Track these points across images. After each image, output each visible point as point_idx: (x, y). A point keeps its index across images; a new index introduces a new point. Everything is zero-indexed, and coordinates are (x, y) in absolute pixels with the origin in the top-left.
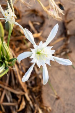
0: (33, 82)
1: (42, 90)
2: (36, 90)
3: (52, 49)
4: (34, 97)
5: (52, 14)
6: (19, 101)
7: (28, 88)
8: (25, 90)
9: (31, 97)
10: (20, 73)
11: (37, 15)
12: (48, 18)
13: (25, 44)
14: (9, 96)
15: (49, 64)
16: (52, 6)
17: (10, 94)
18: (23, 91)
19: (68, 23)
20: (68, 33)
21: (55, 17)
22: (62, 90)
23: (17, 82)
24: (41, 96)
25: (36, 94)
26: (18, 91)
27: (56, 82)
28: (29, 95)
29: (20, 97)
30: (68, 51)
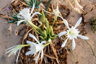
0: (61, 52)
1: (67, 57)
2: (63, 57)
3: (78, 31)
4: (62, 61)
5: (77, 10)
6: (52, 63)
7: (58, 55)
8: (57, 56)
9: (59, 61)
10: (53, 46)
11: (64, 9)
12: (71, 11)
13: (56, 27)
14: (46, 60)
15: (76, 38)
16: (77, 5)
17: (46, 58)
18: (55, 57)
19: (85, 14)
20: (85, 21)
21: (78, 12)
22: (80, 58)
23: (51, 51)
24: (66, 61)
25: (63, 60)
26: (52, 57)
27: (76, 53)
28: (58, 60)
29: (53, 61)
30: (85, 32)
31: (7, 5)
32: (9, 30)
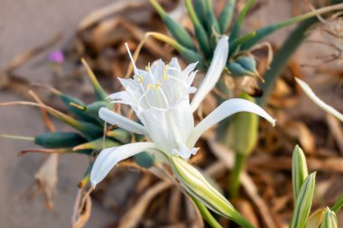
31: (59, 38)
32: (38, 182)
